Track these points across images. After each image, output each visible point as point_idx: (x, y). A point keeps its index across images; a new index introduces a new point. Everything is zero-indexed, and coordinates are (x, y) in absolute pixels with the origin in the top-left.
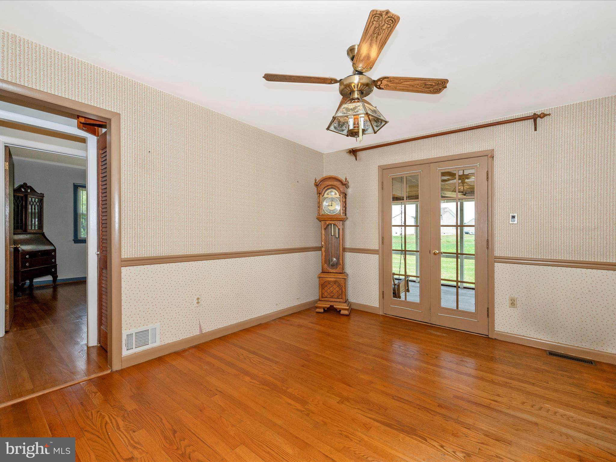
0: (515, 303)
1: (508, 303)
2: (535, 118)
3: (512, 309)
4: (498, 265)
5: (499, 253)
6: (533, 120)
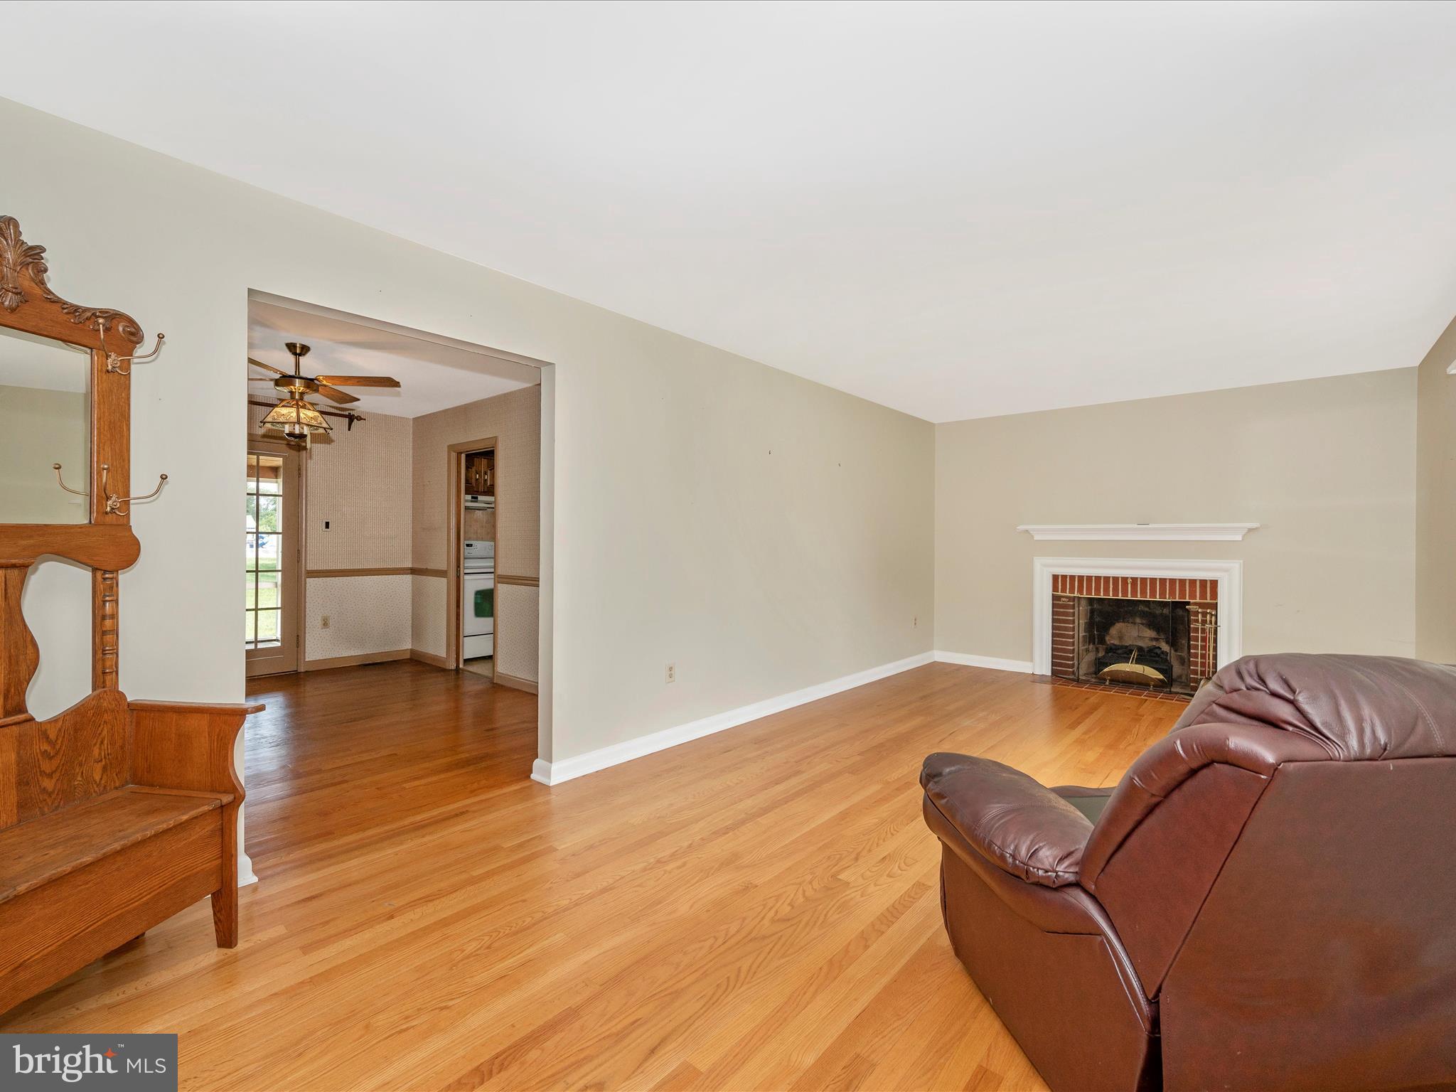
0: (327, 622)
2: (352, 418)
3: (325, 630)
4: (311, 583)
5: (311, 566)
6: (347, 419)
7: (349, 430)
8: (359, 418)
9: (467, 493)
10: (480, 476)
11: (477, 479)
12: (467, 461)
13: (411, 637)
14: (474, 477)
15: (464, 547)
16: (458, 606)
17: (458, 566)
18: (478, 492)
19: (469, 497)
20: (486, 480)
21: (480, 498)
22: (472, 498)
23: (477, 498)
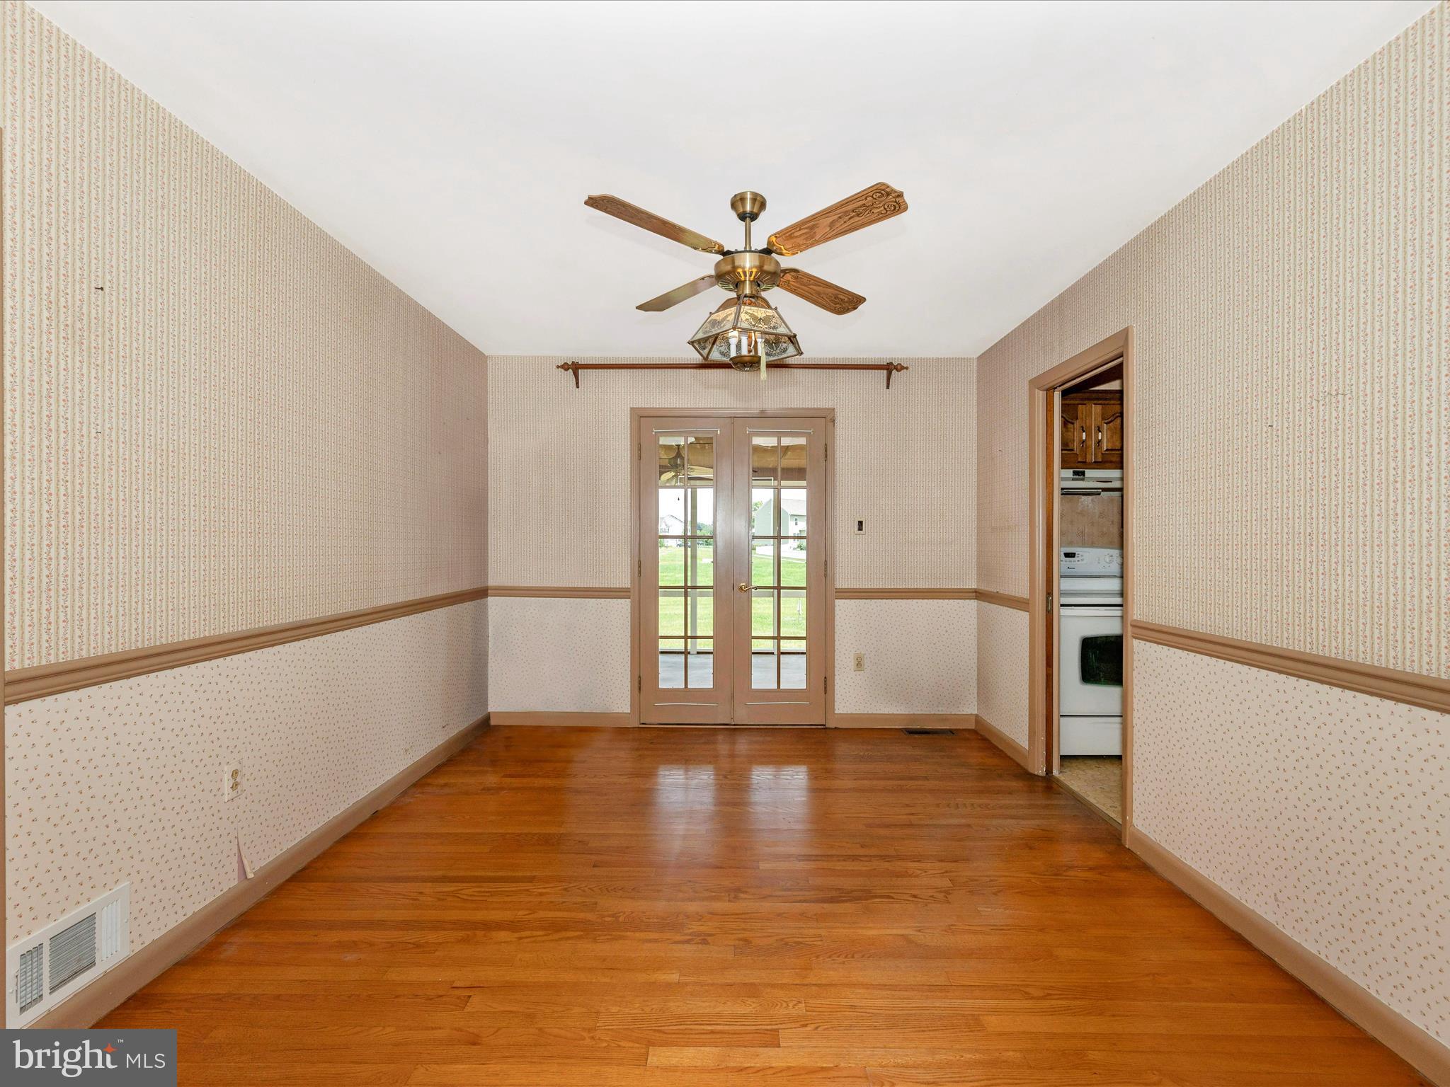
0: (862, 663)
1: (852, 664)
2: (890, 368)
3: (858, 673)
4: (840, 604)
5: (841, 583)
6: (885, 371)
7: (888, 388)
8: (900, 368)
9: (1064, 466)
10: (1089, 435)
11: (1084, 441)
12: (1065, 408)
13: (976, 695)
14: (1077, 439)
15: (1059, 555)
16: (1049, 663)
17: (1049, 593)
18: (1084, 462)
19: (1069, 473)
20: (1099, 442)
21: (1089, 473)
22: (1075, 473)
23: (1083, 473)
